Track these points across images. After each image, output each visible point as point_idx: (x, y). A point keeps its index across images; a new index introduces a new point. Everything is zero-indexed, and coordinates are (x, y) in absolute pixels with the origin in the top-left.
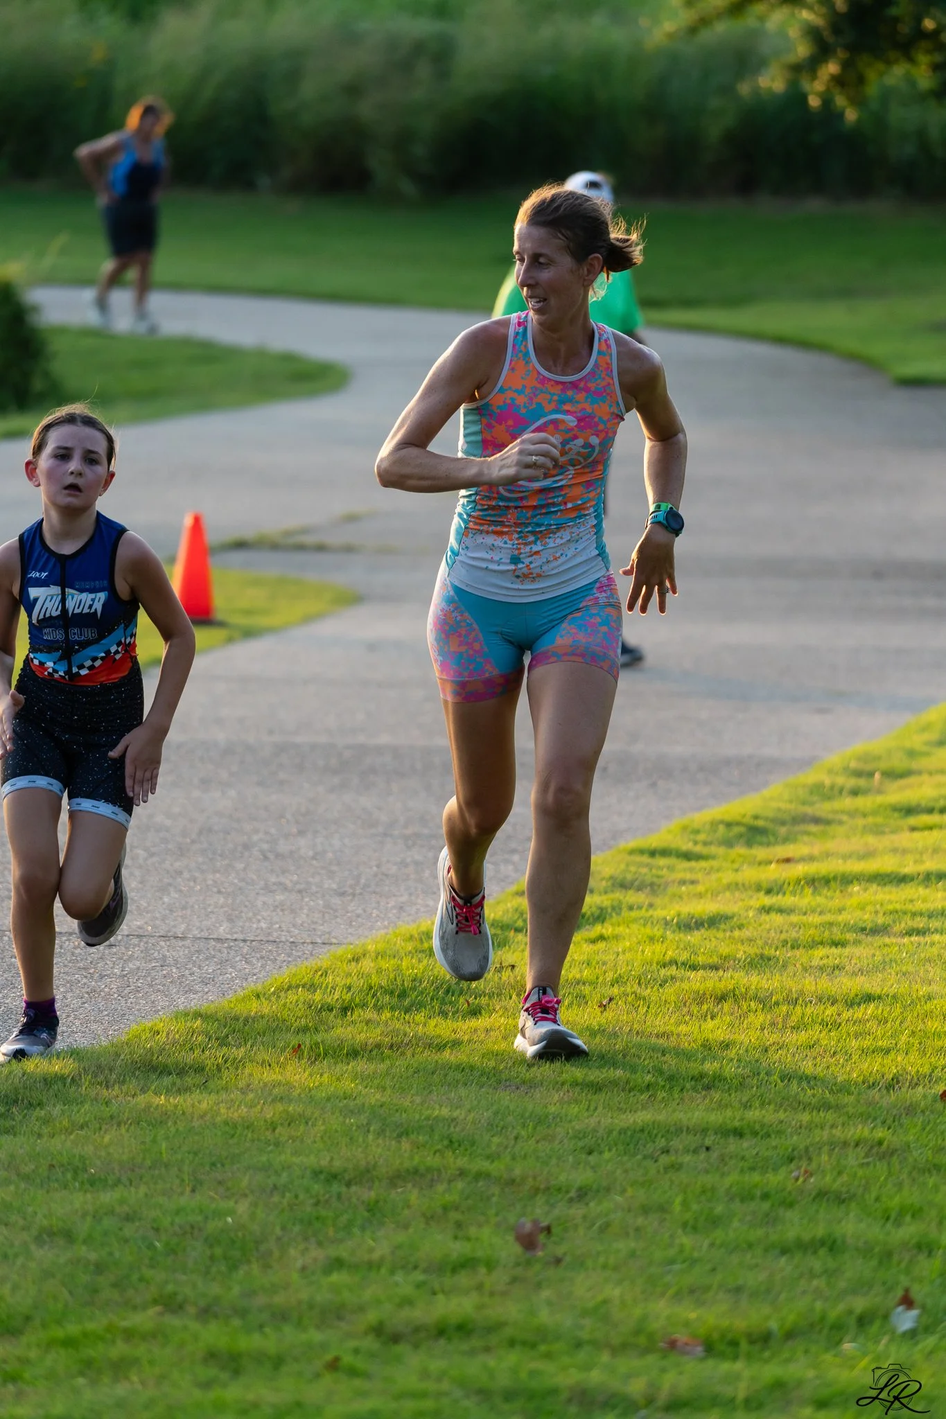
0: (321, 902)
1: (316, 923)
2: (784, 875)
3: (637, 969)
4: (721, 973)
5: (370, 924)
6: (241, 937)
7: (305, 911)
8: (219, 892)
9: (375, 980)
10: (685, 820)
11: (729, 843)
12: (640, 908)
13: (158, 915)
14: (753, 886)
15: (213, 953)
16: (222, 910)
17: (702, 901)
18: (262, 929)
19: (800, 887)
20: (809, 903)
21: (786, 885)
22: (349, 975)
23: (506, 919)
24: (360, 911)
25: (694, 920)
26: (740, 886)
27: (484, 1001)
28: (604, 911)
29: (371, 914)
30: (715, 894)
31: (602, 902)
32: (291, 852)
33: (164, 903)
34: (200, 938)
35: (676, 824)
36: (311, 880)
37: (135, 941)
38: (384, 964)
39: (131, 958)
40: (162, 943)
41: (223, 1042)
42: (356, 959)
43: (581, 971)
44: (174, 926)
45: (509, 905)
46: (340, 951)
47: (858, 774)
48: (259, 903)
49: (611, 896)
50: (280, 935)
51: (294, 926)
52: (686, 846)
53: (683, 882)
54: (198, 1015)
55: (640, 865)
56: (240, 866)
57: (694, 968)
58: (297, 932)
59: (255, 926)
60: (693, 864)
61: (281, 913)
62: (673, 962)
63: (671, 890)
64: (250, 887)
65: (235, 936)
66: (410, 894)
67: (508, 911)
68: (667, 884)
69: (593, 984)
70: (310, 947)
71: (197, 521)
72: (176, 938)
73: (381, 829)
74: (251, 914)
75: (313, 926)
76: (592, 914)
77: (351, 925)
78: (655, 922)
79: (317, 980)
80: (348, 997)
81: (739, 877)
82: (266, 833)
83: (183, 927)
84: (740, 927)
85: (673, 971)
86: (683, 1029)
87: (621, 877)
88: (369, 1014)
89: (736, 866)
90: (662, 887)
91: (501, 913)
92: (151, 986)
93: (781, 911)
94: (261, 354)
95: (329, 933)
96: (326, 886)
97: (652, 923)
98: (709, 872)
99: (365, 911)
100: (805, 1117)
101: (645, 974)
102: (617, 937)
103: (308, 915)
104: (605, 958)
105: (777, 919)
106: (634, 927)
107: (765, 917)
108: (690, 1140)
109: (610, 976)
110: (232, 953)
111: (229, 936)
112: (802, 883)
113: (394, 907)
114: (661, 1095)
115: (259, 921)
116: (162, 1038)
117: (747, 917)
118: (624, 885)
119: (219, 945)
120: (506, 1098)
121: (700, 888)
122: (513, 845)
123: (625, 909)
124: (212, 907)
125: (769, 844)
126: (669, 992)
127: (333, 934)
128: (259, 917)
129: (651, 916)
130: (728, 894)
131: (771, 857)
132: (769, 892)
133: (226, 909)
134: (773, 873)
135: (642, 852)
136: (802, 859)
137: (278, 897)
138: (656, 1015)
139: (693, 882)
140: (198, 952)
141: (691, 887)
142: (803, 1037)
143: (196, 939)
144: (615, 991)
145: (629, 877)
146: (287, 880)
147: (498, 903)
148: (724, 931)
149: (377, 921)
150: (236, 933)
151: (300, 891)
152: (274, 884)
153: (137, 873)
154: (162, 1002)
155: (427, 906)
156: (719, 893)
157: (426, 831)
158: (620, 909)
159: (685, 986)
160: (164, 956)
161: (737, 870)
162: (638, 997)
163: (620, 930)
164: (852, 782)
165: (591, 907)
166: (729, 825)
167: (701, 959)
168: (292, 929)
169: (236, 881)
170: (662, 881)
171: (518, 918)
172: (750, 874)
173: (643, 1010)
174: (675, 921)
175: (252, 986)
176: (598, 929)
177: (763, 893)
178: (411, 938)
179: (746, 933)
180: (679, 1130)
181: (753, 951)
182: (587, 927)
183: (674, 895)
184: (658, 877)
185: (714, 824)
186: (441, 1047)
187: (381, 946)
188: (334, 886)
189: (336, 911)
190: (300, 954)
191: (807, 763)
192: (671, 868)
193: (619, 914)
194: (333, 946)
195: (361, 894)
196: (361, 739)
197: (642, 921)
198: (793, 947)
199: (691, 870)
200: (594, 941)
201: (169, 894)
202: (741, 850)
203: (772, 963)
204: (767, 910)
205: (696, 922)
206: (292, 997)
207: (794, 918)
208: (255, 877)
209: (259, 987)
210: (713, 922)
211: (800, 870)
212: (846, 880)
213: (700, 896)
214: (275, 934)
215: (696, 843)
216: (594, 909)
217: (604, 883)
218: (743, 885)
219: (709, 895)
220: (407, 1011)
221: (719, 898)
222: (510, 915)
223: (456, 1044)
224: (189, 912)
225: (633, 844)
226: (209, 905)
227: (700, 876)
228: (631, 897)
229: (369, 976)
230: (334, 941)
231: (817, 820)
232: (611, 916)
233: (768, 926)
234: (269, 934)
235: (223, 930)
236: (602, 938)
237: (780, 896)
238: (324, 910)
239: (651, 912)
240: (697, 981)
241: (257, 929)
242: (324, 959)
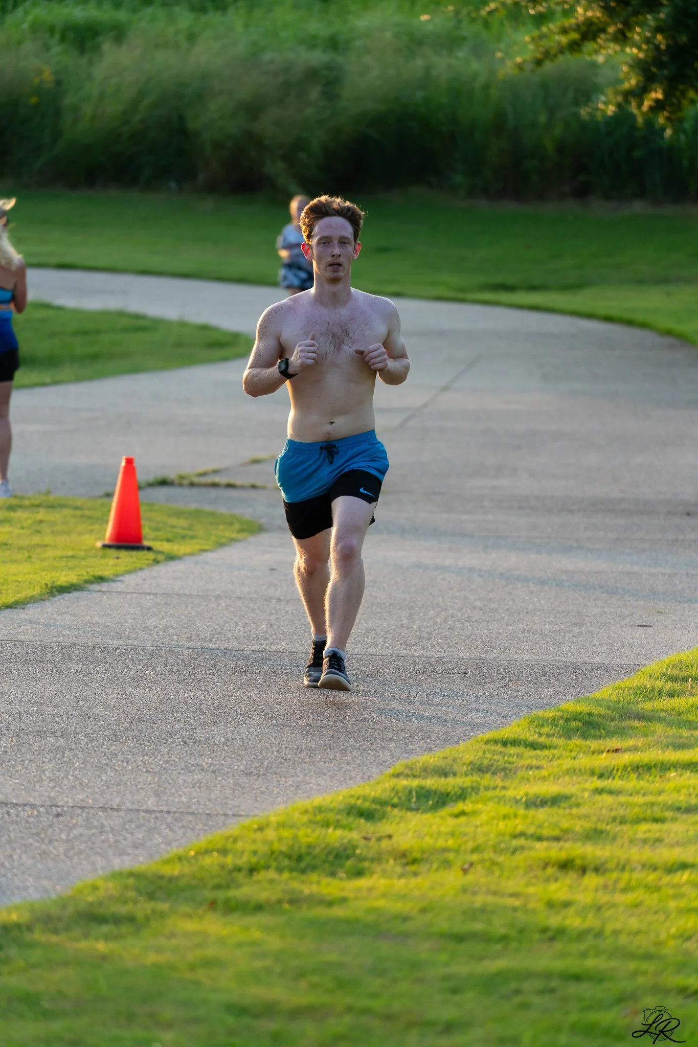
0: (232, 781)
1: (228, 798)
2: (613, 762)
3: (493, 839)
4: (561, 843)
5: (272, 799)
6: (165, 809)
7: (218, 788)
8: (148, 771)
9: (276, 846)
11: (568, 734)
12: (495, 788)
13: (97, 790)
14: (588, 772)
15: (142, 821)
16: (150, 787)
17: (546, 783)
18: (183, 802)
19: (626, 773)
20: (634, 786)
21: (615, 771)
22: (254, 841)
23: (385, 796)
24: (263, 789)
25: (539, 799)
26: (577, 771)
27: (366, 864)
28: (465, 791)
29: (273, 791)
30: (556, 777)
31: (464, 782)
32: (207, 739)
33: (102, 781)
34: (132, 810)
36: (223, 762)
37: (79, 811)
38: (286, 833)
39: (75, 826)
40: (101, 814)
41: (151, 896)
42: (261, 829)
43: (446, 841)
44: (111, 800)
45: (387, 785)
46: (247, 822)
47: (675, 679)
48: (181, 781)
49: (469, 778)
50: (199, 808)
51: (210, 800)
52: (533, 738)
53: (530, 767)
54: (131, 874)
55: (494, 753)
56: (164, 750)
57: (540, 839)
58: (211, 805)
59: (177, 800)
60: (538, 752)
61: (198, 790)
62: (522, 834)
63: (520, 774)
64: (172, 768)
65: (161, 808)
66: (305, 775)
67: (386, 790)
68: (517, 769)
69: (457, 851)
70: (223, 818)
71: (129, 461)
72: (112, 809)
73: (281, 721)
74: (173, 790)
75: (225, 801)
76: (456, 794)
77: (257, 801)
78: (507, 801)
79: (229, 846)
80: (254, 860)
81: (577, 764)
82: (186, 723)
83: (118, 800)
84: (578, 805)
85: (521, 841)
86: (531, 890)
87: (479, 763)
88: (272, 874)
89: (573, 754)
90: (512, 772)
91: (380, 791)
92: (91, 849)
93: (611, 792)
94: (182, 324)
95: (239, 807)
96: (236, 767)
97: (505, 801)
98: (551, 759)
99: (267, 789)
100: (632, 965)
101: (499, 843)
102: (475, 813)
103: (220, 792)
104: (466, 830)
105: (608, 799)
106: (490, 805)
107: (598, 798)
108: (538, 984)
109: (470, 845)
110: (159, 822)
111: (156, 809)
112: (629, 769)
113: (291, 786)
114: (514, 945)
115: (181, 796)
116: (101, 893)
117: (583, 797)
118: (481, 769)
119: (147, 816)
120: (385, 948)
121: (544, 773)
122: (390, 735)
123: (482, 790)
124: (141, 785)
125: (600, 737)
126: (519, 858)
127: (242, 807)
128: (180, 793)
129: (504, 796)
130: (567, 778)
131: (602, 748)
132: (601, 776)
133: (153, 786)
134: (604, 761)
135: (496, 742)
136: (628, 750)
137: (195, 776)
138: (508, 878)
139: (538, 768)
140: (131, 821)
141: (537, 772)
142: (630, 898)
143: (129, 810)
144: (475, 857)
145: (486, 762)
146: (204, 762)
147: (378, 783)
148: (565, 808)
149: (277, 797)
150: (162, 806)
151: (214, 772)
152: (192, 765)
153: (80, 755)
154: (100, 862)
155: (319, 785)
156: (561, 777)
158: (478, 789)
159: (533, 854)
160: (103, 825)
161: (574, 758)
162: (494, 863)
163: (480, 806)
164: (669, 686)
165: (454, 788)
166: (568, 720)
167: (545, 832)
168: (208, 803)
169: (161, 763)
170: (514, 766)
171: (394, 797)
172: (585, 761)
173: (497, 873)
174: (524, 799)
175: (175, 850)
176: (460, 806)
177: (595, 778)
178: (306, 812)
179: (583, 810)
180: (527, 975)
181: (588, 825)
182: (452, 804)
183: (523, 778)
184: (509, 763)
185: (556, 720)
186: (330, 904)
187: (282, 818)
188: (242, 768)
189: (244, 788)
190: (214, 824)
191: (632, 670)
192: (520, 756)
193: (477, 793)
194: (243, 817)
195: (264, 774)
196: (264, 645)
197: (496, 800)
198: (621, 823)
199: (537, 757)
200: (457, 816)
201: (106, 773)
202: (577, 741)
203: (604, 835)
204: (599, 791)
205: (541, 801)
206: (207, 861)
207: (622, 799)
208: (177, 760)
209: (181, 851)
210: (555, 801)
211: (626, 758)
212: (665, 767)
213: (544, 779)
214: (194, 807)
215: (540, 735)
216: (457, 789)
217: (465, 767)
218: (580, 771)
219: (552, 778)
220: (303, 871)
221: (560, 781)
222: (388, 793)
223: (343, 900)
224: (122, 788)
225: (489, 735)
226: (140, 782)
227: (543, 763)
228: (487, 780)
229: (271, 843)
230: (243, 813)
231: (640, 717)
232: (471, 795)
233: (600, 805)
234: (189, 807)
235: (151, 803)
236: (463, 813)
237: (610, 781)
238: (234, 788)
239: (504, 792)
240: (541, 850)
241: (179, 802)
242: (234, 828)
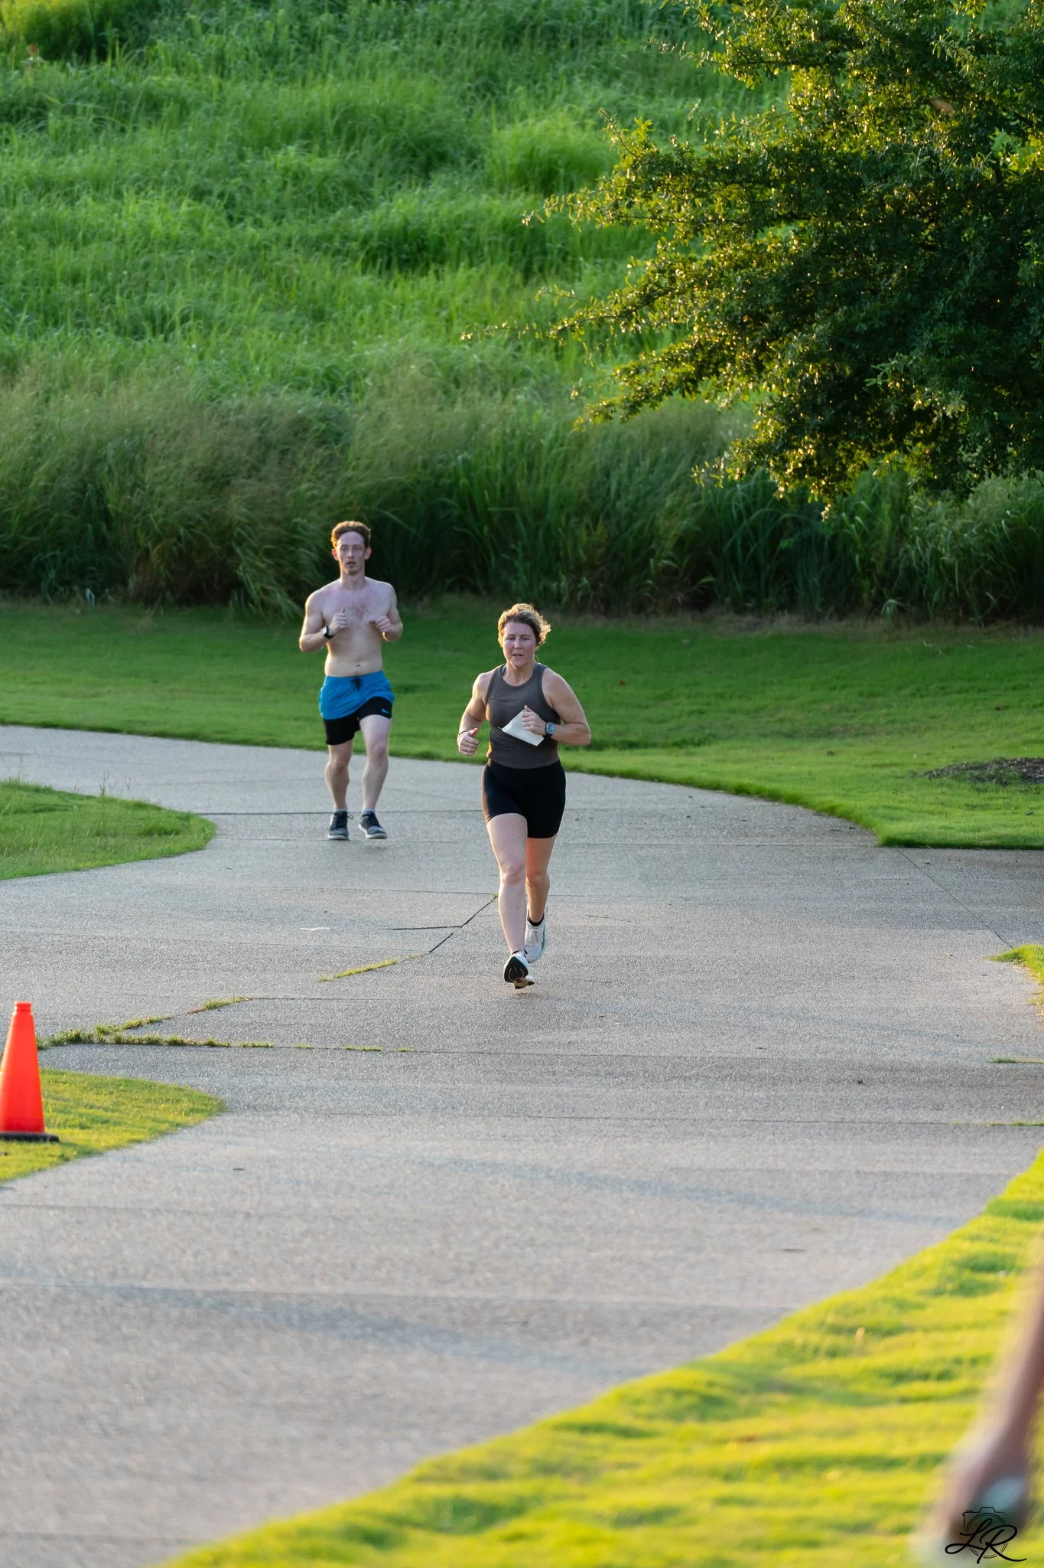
0: (173, 1490)
2: (746, 1457)
6: (73, 1532)
7: (154, 1501)
8: (47, 1477)
10: (624, 1387)
11: (677, 1416)
12: (566, 1498)
14: (708, 1471)
15: (39, 1552)
16: (51, 1499)
17: (644, 1490)
18: (99, 1521)
20: (776, 1493)
23: (403, 1512)
26: (691, 1471)
28: (524, 1502)
30: (660, 1481)
31: (522, 1489)
32: (138, 1425)
35: (612, 1391)
36: (159, 1460)
42: (217, 1562)
45: (406, 1494)
46: (196, 1551)
47: (837, 1330)
49: (529, 1483)
52: (625, 1420)
53: (621, 1466)
55: (568, 1444)
56: (73, 1443)
58: (143, 1526)
60: (634, 1442)
63: (607, 1475)
64: (85, 1470)
65: (66, 1532)
67: (405, 1501)
68: (601, 1468)
70: (160, 1545)
71: (24, 1009)
73: (248, 1398)
75: (164, 1520)
81: (691, 1460)
84: (691, 1523)
87: (544, 1459)
89: (686, 1445)
90: (595, 1473)
93: (740, 1503)
94: (105, 801)
95: (184, 1528)
96: (181, 1468)
98: (653, 1452)
102: (538, 1535)
103: (157, 1506)
104: (526, 1560)
105: (737, 1513)
106: (561, 1523)
107: (721, 1511)
110: (64, 1554)
111: (58, 1532)
112: (768, 1467)
117: (699, 1511)
118: (547, 1469)
119: (47, 1544)
121: (641, 1473)
123: (549, 1500)
125: (725, 1418)
127: (189, 1529)
129: (580, 1509)
130: (674, 1481)
131: (729, 1435)
132: (726, 1478)
133: (56, 1498)
134: (732, 1455)
135: (569, 1427)
136: (768, 1437)
137: (117, 1483)
141: (630, 1472)
145: (555, 1459)
146: (132, 1462)
148: (674, 1527)
150: (67, 1528)
151: (146, 1476)
152: (113, 1465)
156: (666, 1479)
157: (303, 1400)
158: (543, 1500)
161: (687, 1451)
163: (543, 1525)
164: (830, 1341)
166: (678, 1394)
167: (644, 1563)
168: (138, 1523)
169: (68, 1463)
170: (595, 1464)
172: (705, 1456)
174: (608, 1515)
176: (517, 1525)
177: (718, 1480)
178: (285, 1535)
179: (699, 1530)
182: (503, 1522)
183: (610, 1483)
184: (591, 1459)
185: (660, 1393)
187: (249, 1546)
188: (190, 1468)
189: (192, 1500)
191: (773, 1316)
192: (606, 1448)
193: (541, 1506)
194: (189, 1544)
195: (223, 1479)
196: (225, 1284)
197: (569, 1515)
198: (757, 1549)
199: (631, 1450)
200: (509, 1540)
202: (691, 1426)
204: (725, 1502)
207: (757, 1513)
208: (91, 1458)
210: (656, 1516)
211: (765, 1451)
212: (822, 1464)
213: (642, 1483)
215: (636, 1416)
217: (524, 1466)
218: (694, 1470)
219: (653, 1482)
221: (665, 1486)
225: (562, 1416)
227: (641, 1458)
228: (557, 1484)
230: (190, 1538)
231: (786, 1388)
233: (725, 1522)
235: (51, 1524)
236: (521, 1536)
237: (739, 1485)
238: (177, 1499)
239: (581, 1504)
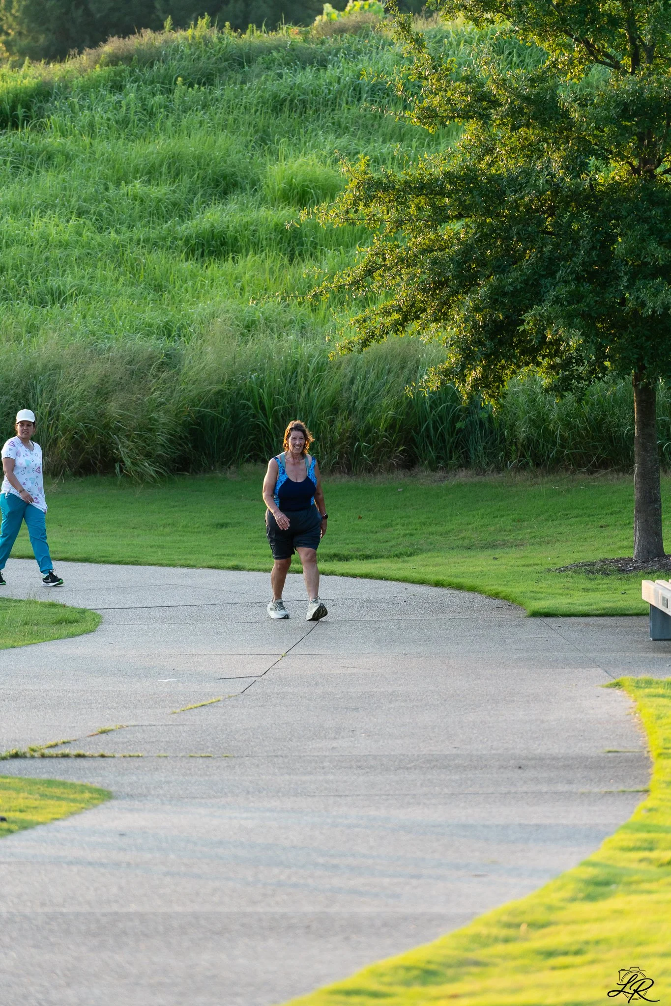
10: (372, 966)
11: (408, 984)
35: (365, 969)
47: (509, 925)
52: (374, 987)
60: (380, 1001)
73: (132, 980)
82: (41, 985)
125: (438, 984)
131: (442, 994)
135: (338, 992)
136: (467, 996)
157: (167, 980)
164: (505, 932)
166: (408, 969)
185: (396, 969)
191: (467, 918)
196: (115, 908)
202: (417, 989)
215: (382, 984)
225: (331, 986)
231: (477, 963)
